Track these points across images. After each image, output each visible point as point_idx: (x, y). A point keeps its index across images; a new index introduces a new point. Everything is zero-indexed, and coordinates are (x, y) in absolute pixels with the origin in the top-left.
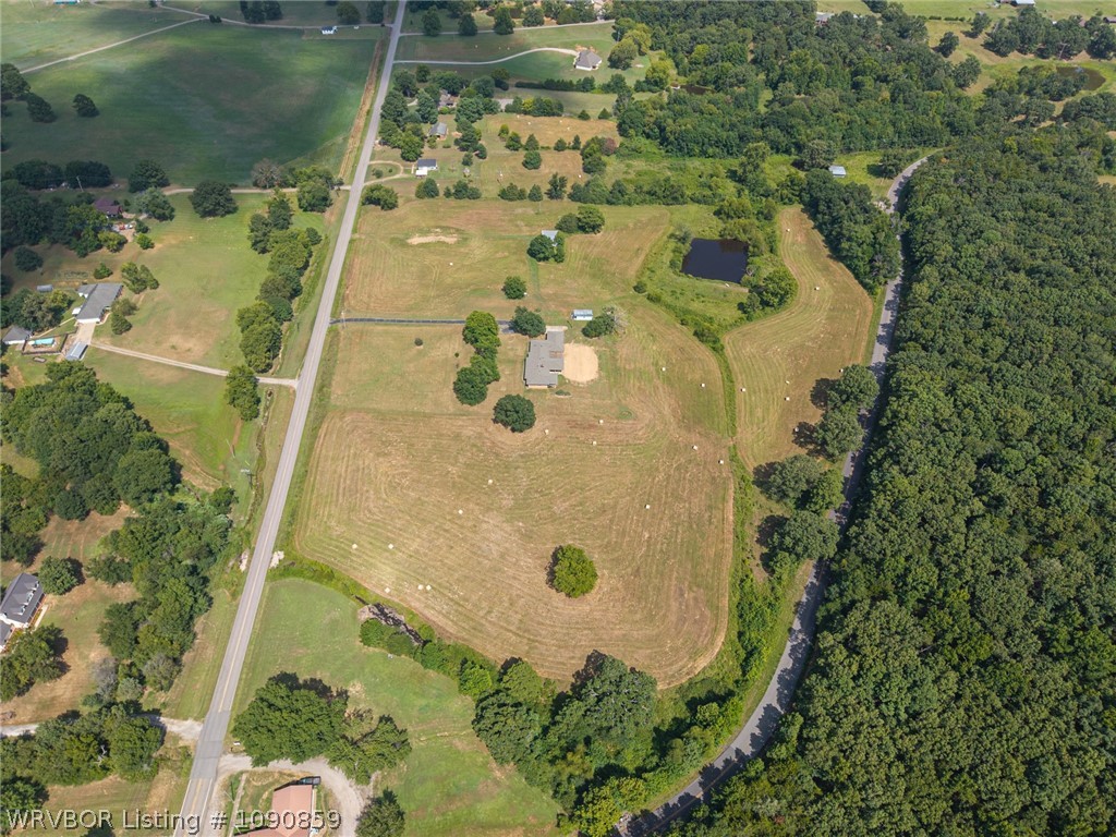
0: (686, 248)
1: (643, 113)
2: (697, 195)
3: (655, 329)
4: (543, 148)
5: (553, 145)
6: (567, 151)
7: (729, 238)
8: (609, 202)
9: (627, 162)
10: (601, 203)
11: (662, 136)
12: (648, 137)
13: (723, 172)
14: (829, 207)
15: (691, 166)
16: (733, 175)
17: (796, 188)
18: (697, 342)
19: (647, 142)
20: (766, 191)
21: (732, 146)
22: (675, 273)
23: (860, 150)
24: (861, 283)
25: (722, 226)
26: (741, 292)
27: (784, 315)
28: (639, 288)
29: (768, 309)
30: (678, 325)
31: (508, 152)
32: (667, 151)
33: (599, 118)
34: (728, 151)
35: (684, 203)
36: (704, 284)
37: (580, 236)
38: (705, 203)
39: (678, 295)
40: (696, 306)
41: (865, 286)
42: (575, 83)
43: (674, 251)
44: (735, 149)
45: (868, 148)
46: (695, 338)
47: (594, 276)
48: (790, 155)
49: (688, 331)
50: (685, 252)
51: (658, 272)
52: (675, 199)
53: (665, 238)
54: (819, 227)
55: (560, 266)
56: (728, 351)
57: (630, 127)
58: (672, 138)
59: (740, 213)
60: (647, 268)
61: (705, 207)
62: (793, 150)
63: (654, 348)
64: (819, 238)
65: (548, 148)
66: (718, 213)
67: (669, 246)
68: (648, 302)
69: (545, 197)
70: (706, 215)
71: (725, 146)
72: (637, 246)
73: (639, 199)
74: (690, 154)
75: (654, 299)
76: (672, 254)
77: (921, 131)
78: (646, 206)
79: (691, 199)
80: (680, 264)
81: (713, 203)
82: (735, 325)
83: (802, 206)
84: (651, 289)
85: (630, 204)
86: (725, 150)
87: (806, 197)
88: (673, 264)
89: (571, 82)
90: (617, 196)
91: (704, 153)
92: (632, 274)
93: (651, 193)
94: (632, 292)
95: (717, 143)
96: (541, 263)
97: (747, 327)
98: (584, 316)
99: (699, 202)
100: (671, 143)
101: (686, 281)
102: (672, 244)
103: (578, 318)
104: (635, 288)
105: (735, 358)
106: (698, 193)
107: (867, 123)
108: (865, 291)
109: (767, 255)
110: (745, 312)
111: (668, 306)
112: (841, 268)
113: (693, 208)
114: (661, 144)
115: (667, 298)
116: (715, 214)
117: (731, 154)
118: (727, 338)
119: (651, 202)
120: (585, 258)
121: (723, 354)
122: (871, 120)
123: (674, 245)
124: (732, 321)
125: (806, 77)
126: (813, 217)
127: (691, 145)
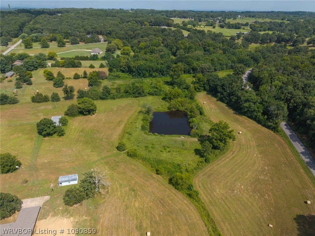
0: (150, 117)
1: (119, 61)
2: (151, 91)
3: (136, 183)
4: (67, 78)
5: (72, 77)
6: (80, 79)
7: (174, 110)
8: (102, 99)
9: (113, 81)
10: (97, 99)
11: (129, 70)
12: (123, 72)
13: (162, 82)
14: (223, 89)
15: (146, 81)
16: (167, 83)
17: (201, 83)
18: (174, 190)
19: (123, 74)
20: (186, 86)
21: (163, 71)
22: (145, 133)
23: (219, 70)
24: (264, 126)
25: (168, 104)
26: (193, 142)
27: (229, 155)
28: (120, 148)
29: (217, 151)
30: (155, 176)
31: (47, 81)
32: (133, 76)
33: (100, 67)
34: (162, 74)
35: (145, 96)
36: (166, 139)
37: (81, 118)
38: (156, 95)
39: (150, 149)
40: (164, 156)
41: (269, 127)
42: (89, 57)
43: (143, 120)
44: (165, 73)
45: (222, 70)
46: (171, 186)
47: (86, 143)
48: (190, 74)
49: (163, 180)
50: (150, 120)
51: (134, 134)
52: (140, 93)
53: (136, 113)
54: (221, 100)
55: (61, 139)
56: (203, 196)
57: (114, 68)
58: (134, 69)
59: (176, 96)
60: (127, 133)
61: (157, 97)
62: (191, 71)
63: (137, 205)
64: (224, 105)
65: (70, 78)
66: (164, 99)
67: (139, 117)
68: (128, 158)
69: (62, 99)
70: (158, 100)
71: (160, 71)
72: (119, 120)
73: (119, 96)
74: (144, 76)
75: (132, 155)
76: (142, 122)
77: (243, 60)
78: (123, 99)
79: (148, 93)
80: (148, 127)
81: (160, 95)
82: (198, 168)
83: (206, 92)
84: (130, 146)
85: (114, 99)
86: (161, 73)
87: (207, 87)
88: (143, 128)
89: (87, 56)
90: (106, 95)
91: (151, 76)
92: (115, 139)
93: (126, 92)
94: (116, 151)
95: (156, 71)
96: (47, 138)
97: (208, 168)
98: (69, 181)
99: (152, 95)
100: (134, 72)
101: (154, 138)
102: (141, 117)
103: (64, 184)
104: (118, 148)
105: (210, 202)
106: (152, 90)
107: (219, 60)
108: (270, 131)
109: (199, 116)
110: (202, 156)
111: (144, 159)
112: (246, 119)
113: (150, 98)
114: (130, 74)
115: (142, 152)
116: (162, 99)
117: (164, 75)
118: (197, 182)
119: (127, 97)
120: (82, 131)
121: (199, 199)
122: (220, 59)
123: (142, 116)
124: (195, 165)
125: (187, 49)
126: (215, 95)
127: (144, 72)
